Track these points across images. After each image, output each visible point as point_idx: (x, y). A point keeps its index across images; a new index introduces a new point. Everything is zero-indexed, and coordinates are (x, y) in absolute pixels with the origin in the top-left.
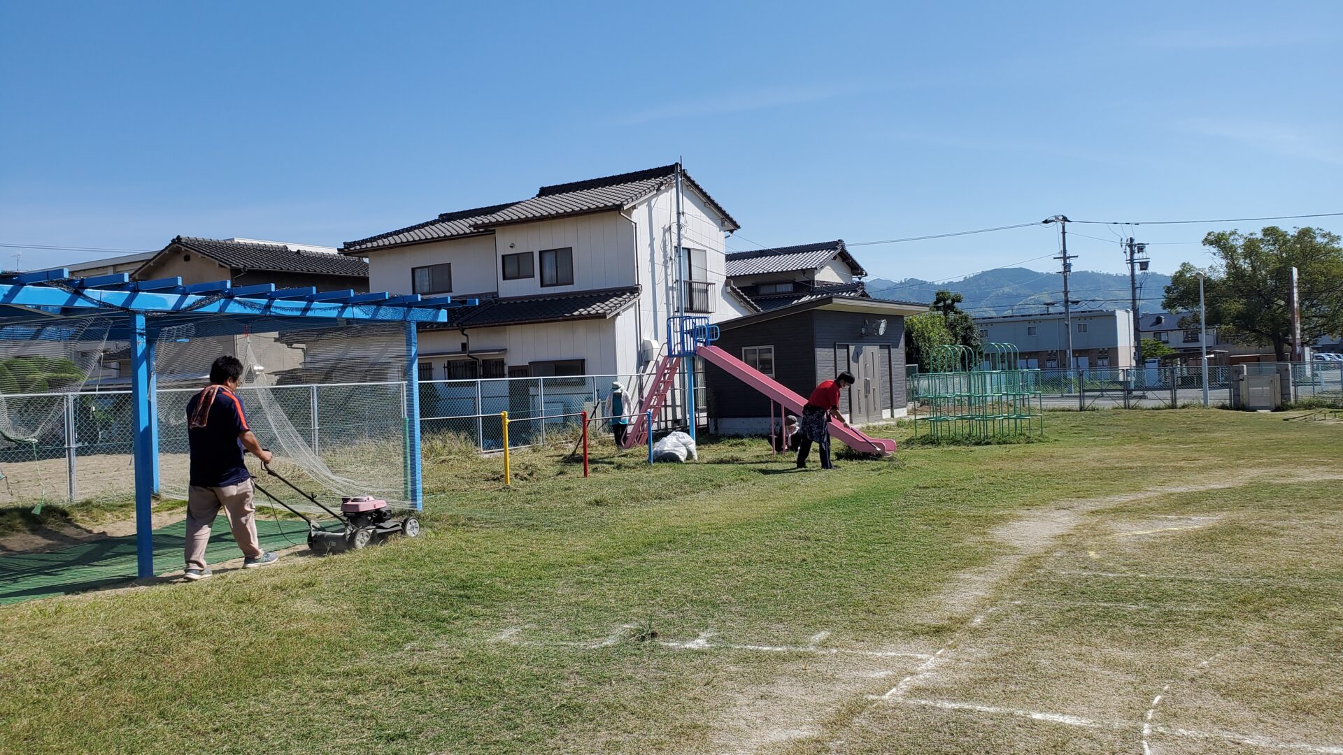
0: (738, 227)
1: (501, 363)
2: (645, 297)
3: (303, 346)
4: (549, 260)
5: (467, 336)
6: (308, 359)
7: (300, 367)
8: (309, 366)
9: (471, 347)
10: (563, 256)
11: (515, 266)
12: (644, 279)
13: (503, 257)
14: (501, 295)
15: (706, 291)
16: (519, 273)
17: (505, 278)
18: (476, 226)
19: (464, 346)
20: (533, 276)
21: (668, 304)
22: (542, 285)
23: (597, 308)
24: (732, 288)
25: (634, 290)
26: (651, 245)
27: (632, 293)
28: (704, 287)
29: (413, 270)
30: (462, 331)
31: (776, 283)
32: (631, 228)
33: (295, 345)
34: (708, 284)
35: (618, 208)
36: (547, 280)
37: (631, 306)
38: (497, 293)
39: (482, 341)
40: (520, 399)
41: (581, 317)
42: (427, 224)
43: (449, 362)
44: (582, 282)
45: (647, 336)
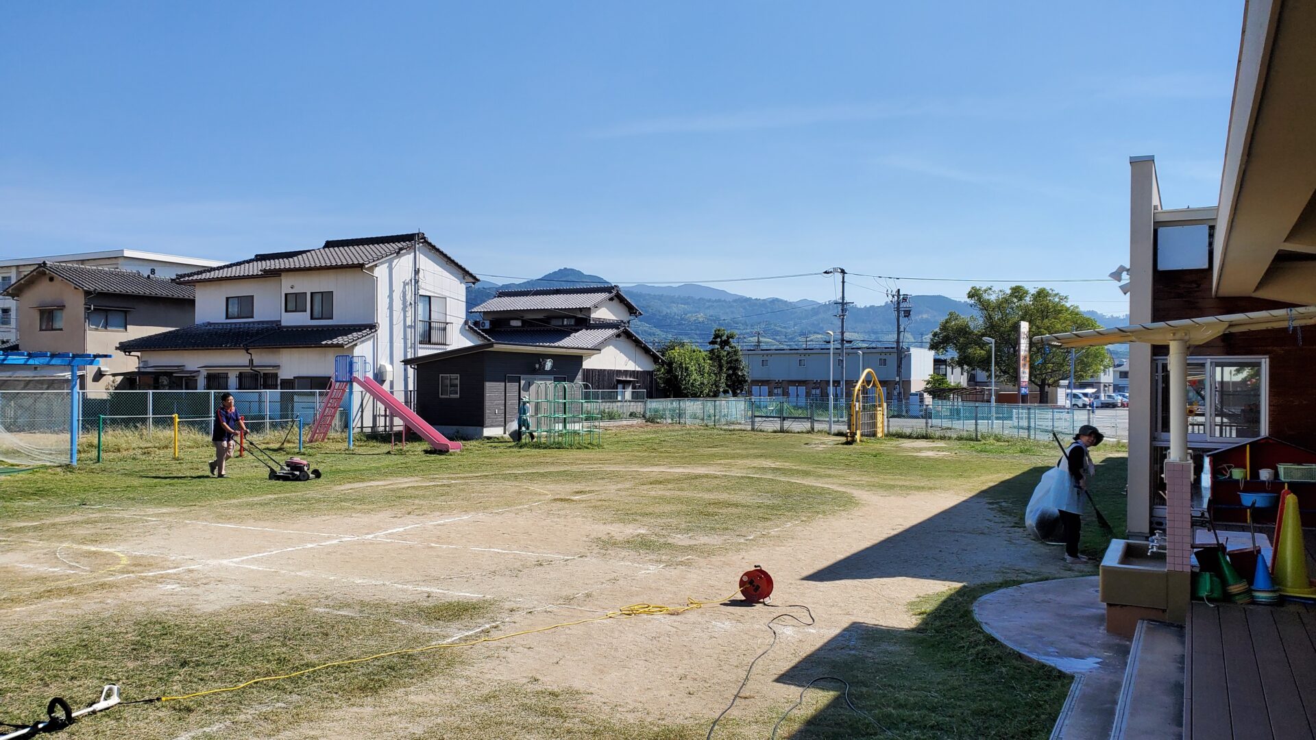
0: (478, 280)
1: (276, 376)
2: (383, 332)
3: (139, 354)
4: (318, 299)
5: (251, 354)
6: (141, 365)
7: (136, 370)
8: (142, 370)
9: (255, 363)
10: (327, 297)
11: (294, 302)
12: (382, 319)
13: (286, 295)
14: (283, 324)
15: (445, 329)
16: (296, 308)
17: (286, 311)
18: (265, 271)
19: (251, 361)
20: (306, 311)
21: (405, 339)
22: (312, 318)
23: (340, 340)
24: (469, 327)
25: (373, 327)
26: (391, 297)
27: (370, 329)
28: (442, 325)
29: (227, 299)
30: (247, 350)
32: (373, 282)
33: (133, 353)
34: (447, 323)
35: (361, 266)
36: (316, 314)
37: (369, 339)
38: (280, 321)
39: (262, 359)
40: (286, 401)
41: (327, 346)
42: (244, 262)
43: (240, 373)
44: (338, 319)
45: (384, 362)
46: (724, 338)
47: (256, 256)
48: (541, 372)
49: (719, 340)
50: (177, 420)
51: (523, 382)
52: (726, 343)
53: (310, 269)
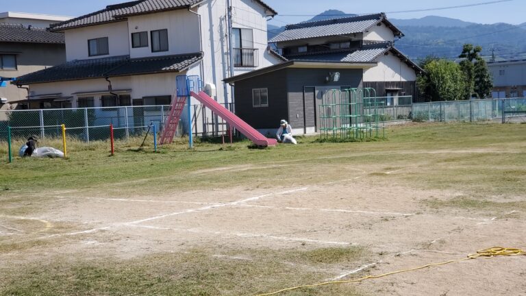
0: (276, 14)
1: (128, 97)
2: (207, 59)
3: (27, 86)
4: (156, 36)
5: (109, 81)
6: (30, 95)
7: (27, 99)
8: (31, 98)
9: (113, 88)
10: (163, 33)
11: (138, 39)
12: (206, 48)
13: (132, 34)
14: (132, 57)
15: (252, 54)
16: (140, 44)
17: (133, 47)
18: (116, 17)
19: (110, 87)
20: (148, 46)
21: (223, 63)
22: (153, 51)
23: (175, 66)
24: (271, 52)
25: (199, 55)
26: (211, 30)
27: (198, 57)
28: (250, 51)
29: (89, 41)
30: (107, 78)
31: (340, 42)
32: (197, 19)
33: (23, 86)
34: (254, 50)
35: (187, 7)
36: (155, 48)
37: (197, 65)
38: (129, 55)
39: (118, 84)
40: (138, 116)
41: (166, 71)
42: (99, 12)
43: (103, 97)
44: (172, 51)
45: (208, 81)
46: (472, 52)
47: (107, 7)
48: (330, 83)
49: (467, 53)
50: (65, 129)
51: (317, 92)
52: (473, 56)
53: (149, 13)
